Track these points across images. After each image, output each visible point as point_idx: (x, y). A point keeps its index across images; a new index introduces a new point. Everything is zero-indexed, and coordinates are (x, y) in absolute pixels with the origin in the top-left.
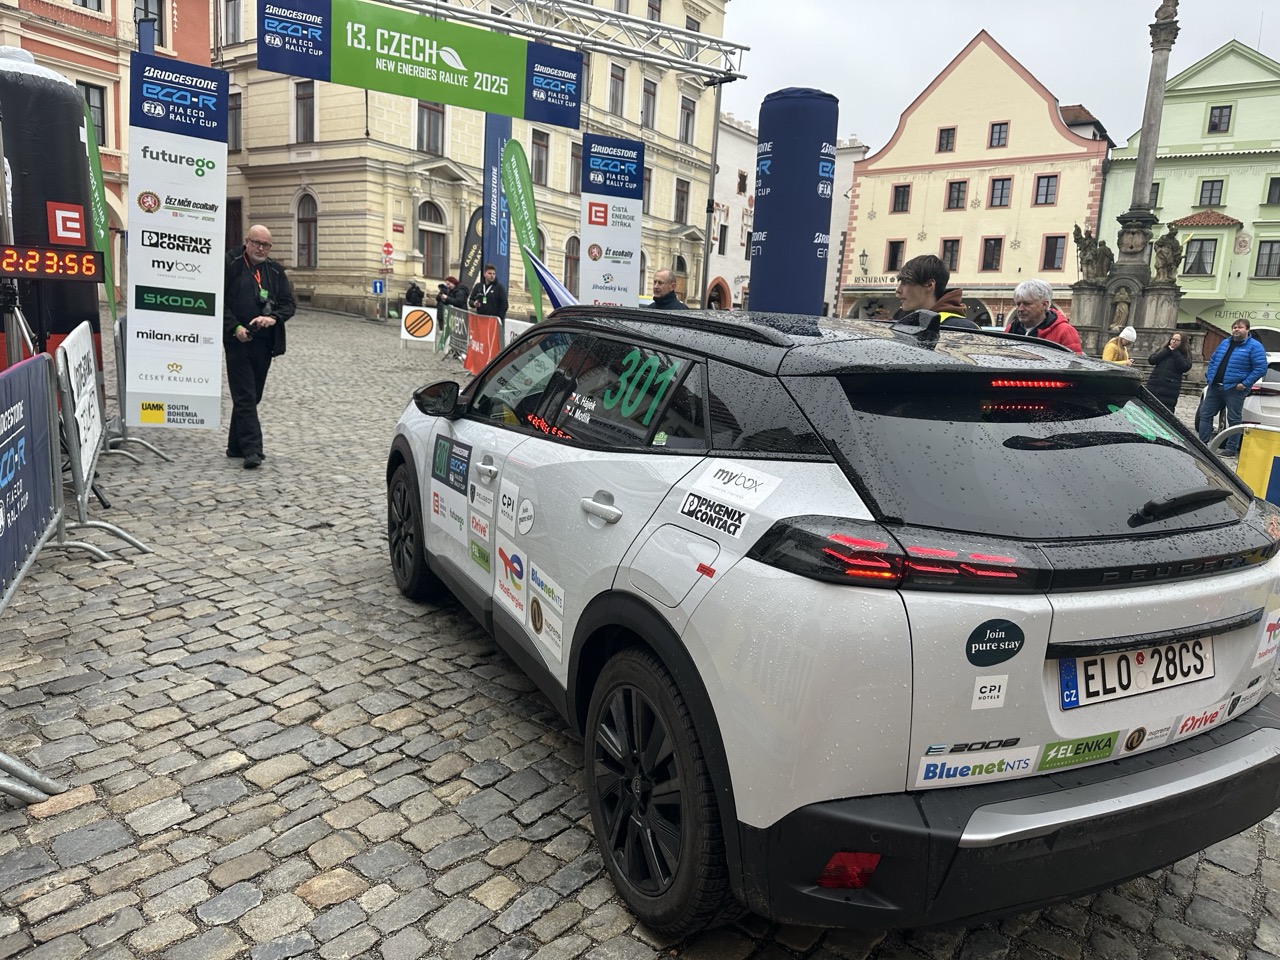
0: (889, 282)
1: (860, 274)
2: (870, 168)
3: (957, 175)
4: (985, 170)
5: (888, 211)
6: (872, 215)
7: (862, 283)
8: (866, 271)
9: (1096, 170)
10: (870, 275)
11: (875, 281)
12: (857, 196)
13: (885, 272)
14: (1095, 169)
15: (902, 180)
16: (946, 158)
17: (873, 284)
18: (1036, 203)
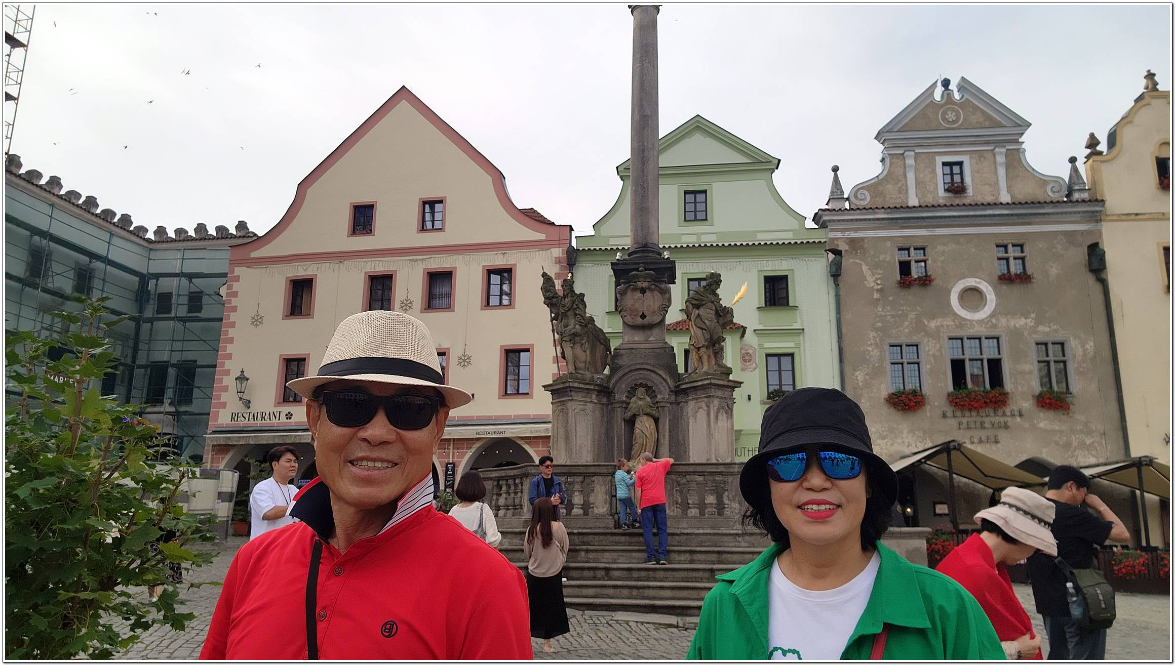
0: (283, 419)
1: (238, 407)
2: (254, 255)
3: (380, 266)
4: (416, 260)
5: (281, 316)
6: (257, 321)
7: (242, 422)
8: (247, 404)
9: (560, 262)
10: (255, 408)
11: (263, 418)
12: (235, 294)
13: (278, 404)
14: (558, 261)
15: (301, 271)
16: (362, 242)
17: (259, 422)
18: (487, 304)
